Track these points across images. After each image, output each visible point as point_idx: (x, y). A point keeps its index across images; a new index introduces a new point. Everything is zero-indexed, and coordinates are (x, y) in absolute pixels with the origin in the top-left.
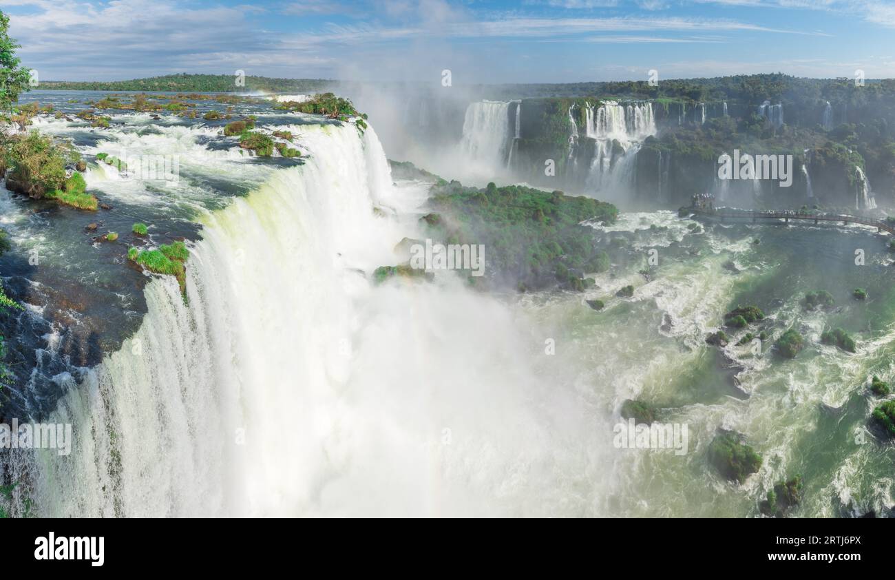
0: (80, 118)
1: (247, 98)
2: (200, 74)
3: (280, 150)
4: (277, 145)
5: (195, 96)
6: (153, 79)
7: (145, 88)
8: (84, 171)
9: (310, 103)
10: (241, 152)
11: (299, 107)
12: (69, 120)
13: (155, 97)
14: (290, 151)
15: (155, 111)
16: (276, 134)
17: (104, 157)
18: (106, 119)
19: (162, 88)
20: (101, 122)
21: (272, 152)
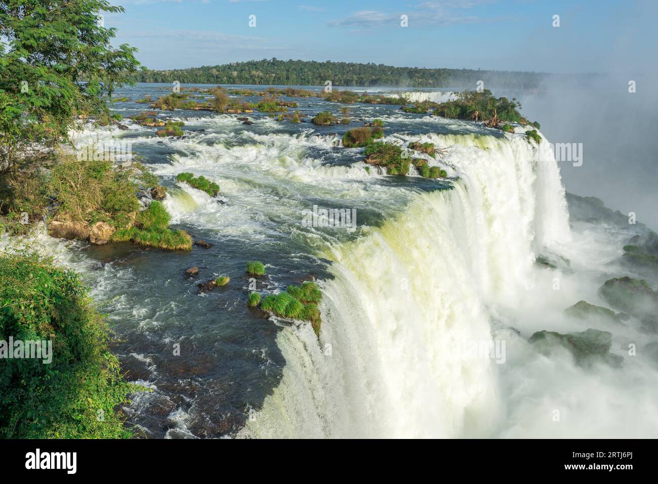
0: (139, 123)
1: (365, 95)
2: (295, 59)
3: (419, 170)
4: (415, 161)
5: (293, 92)
6: (230, 67)
7: (217, 79)
8: (162, 199)
9: (456, 104)
10: (367, 169)
11: (441, 110)
12: (122, 127)
13: (237, 93)
14: (432, 170)
15: (243, 112)
16: (413, 146)
17: (186, 177)
18: (176, 124)
19: (242, 79)
20: (171, 129)
21: (407, 169)
